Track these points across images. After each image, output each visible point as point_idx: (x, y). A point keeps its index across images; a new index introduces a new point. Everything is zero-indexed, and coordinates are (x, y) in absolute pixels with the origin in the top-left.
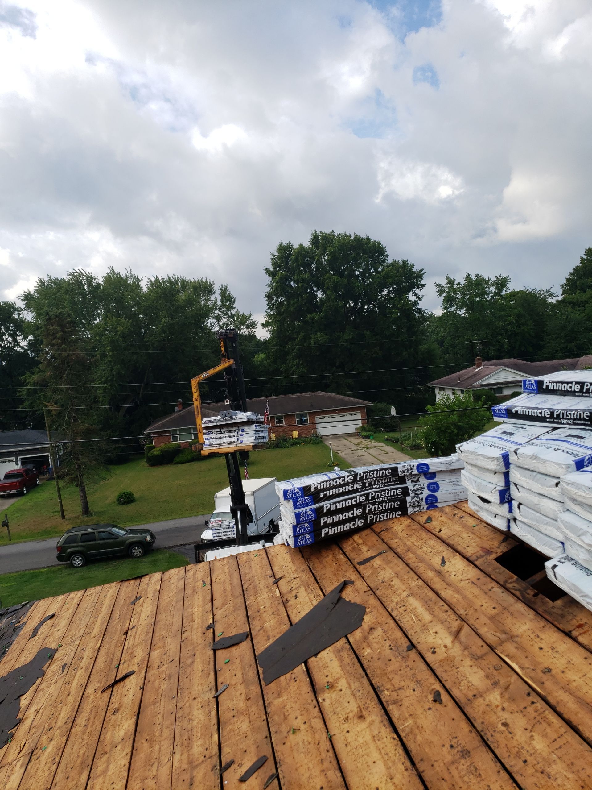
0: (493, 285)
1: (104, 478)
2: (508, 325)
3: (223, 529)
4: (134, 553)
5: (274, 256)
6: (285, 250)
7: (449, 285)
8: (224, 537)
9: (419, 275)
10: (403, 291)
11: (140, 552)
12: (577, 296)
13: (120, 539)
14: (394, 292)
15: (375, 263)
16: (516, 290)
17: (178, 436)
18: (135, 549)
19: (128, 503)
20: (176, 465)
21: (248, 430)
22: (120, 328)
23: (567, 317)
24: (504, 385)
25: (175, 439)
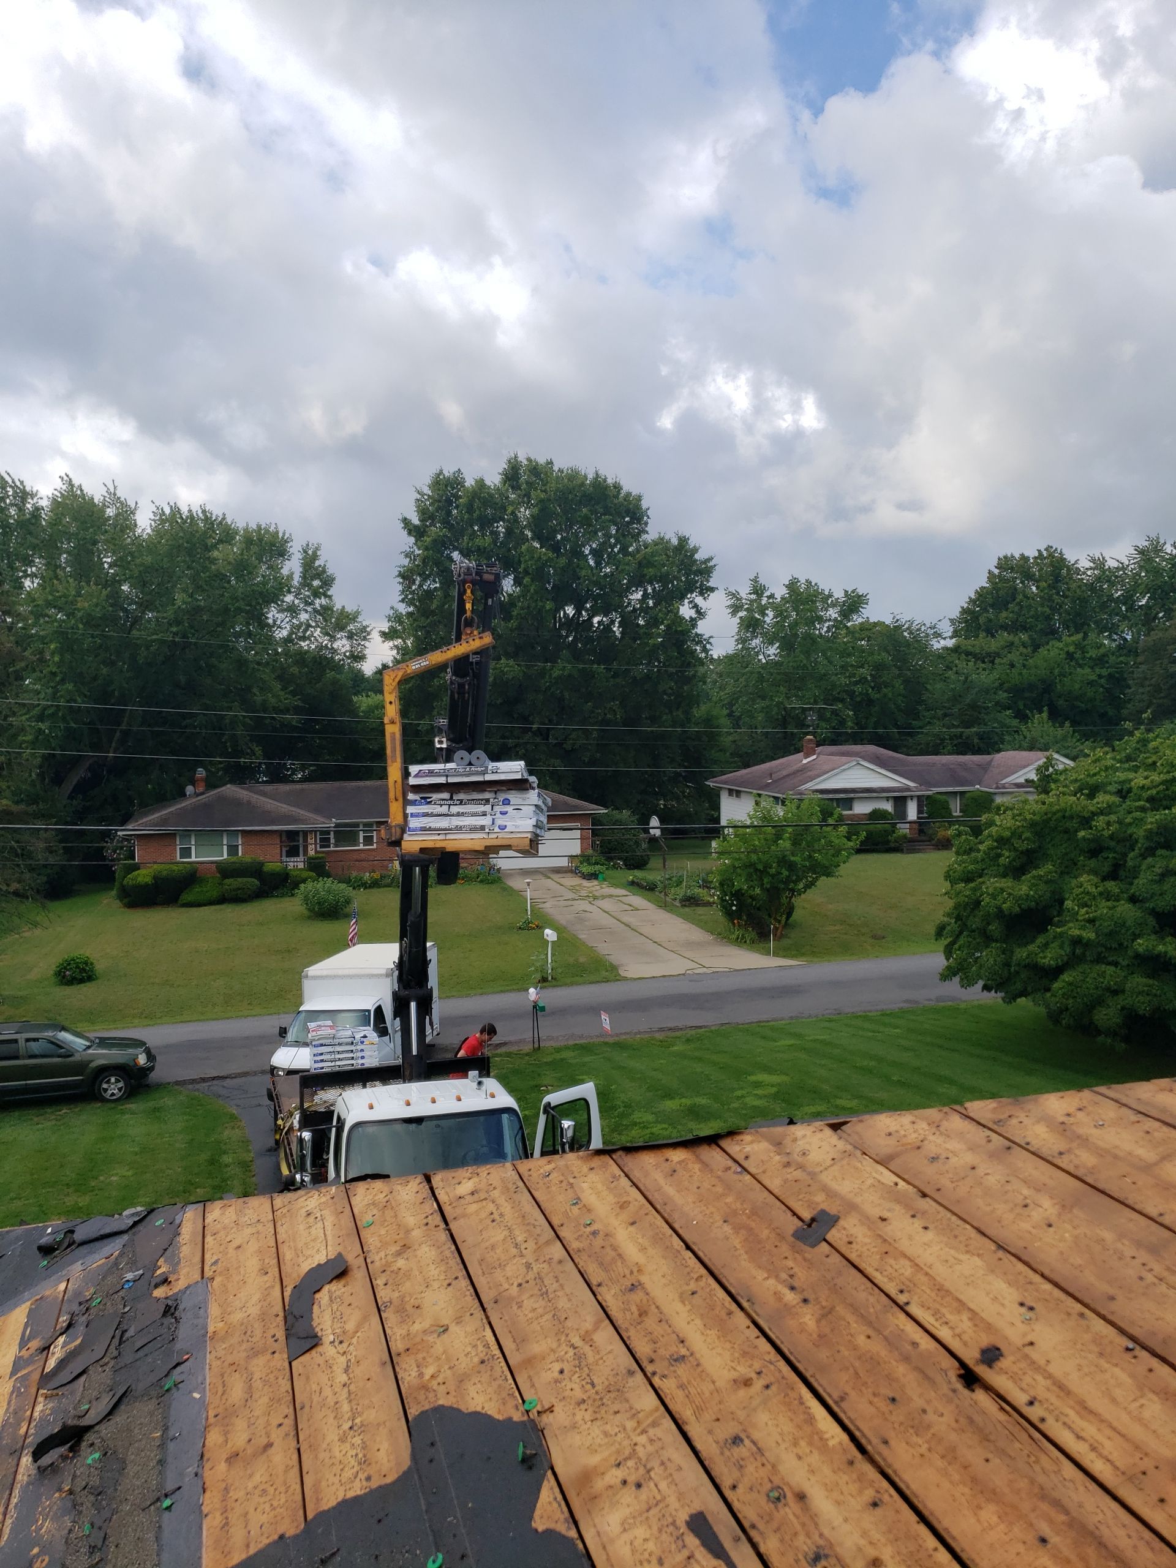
0: (833, 605)
1: (36, 925)
2: (856, 683)
3: (340, 1044)
4: (106, 1090)
5: (422, 494)
6: (446, 486)
7: (753, 597)
8: (338, 1063)
9: (706, 570)
10: (672, 596)
11: (120, 1089)
12: (982, 643)
13: (77, 1058)
14: (656, 595)
15: (624, 536)
16: (871, 621)
17: (193, 848)
18: (108, 1082)
19: (81, 981)
20: (184, 910)
21: (520, 801)
22: (83, 604)
23: (966, 678)
24: (858, 795)
25: (186, 852)
